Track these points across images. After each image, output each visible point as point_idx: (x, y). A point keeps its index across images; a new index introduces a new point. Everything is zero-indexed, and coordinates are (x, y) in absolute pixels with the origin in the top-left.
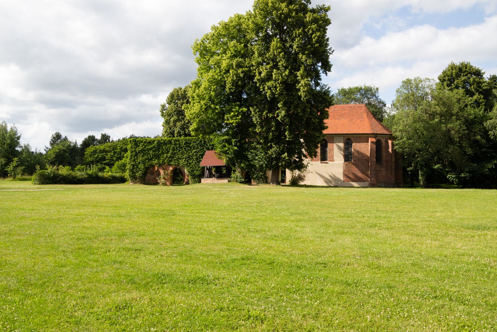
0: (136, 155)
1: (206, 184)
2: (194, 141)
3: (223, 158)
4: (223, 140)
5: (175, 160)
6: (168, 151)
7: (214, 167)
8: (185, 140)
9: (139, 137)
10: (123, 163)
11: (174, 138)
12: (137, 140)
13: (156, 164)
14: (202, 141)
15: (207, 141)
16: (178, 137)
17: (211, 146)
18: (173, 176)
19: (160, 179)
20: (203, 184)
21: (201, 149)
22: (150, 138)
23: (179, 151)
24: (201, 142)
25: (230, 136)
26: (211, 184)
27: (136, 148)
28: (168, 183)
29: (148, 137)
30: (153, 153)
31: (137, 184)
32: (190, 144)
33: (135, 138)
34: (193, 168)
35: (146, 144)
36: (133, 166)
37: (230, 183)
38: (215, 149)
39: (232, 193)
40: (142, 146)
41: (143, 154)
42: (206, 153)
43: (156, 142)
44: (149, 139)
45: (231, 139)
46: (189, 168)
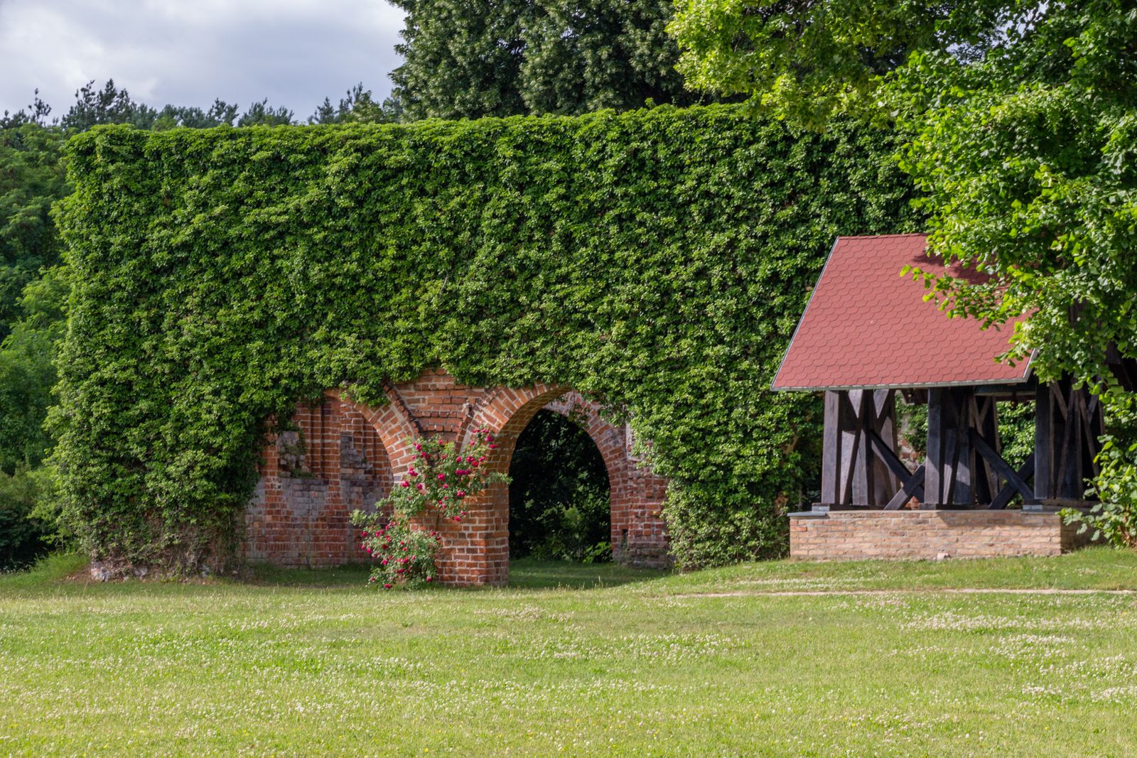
0: (145, 290)
1: (836, 568)
2: (712, 147)
3: (1007, 303)
4: (1005, 131)
5: (528, 336)
6: (457, 249)
7: (917, 396)
8: (624, 137)
9: (170, 112)
10: (18, 372)
11: (516, 123)
12: (150, 145)
13: (347, 376)
14: (789, 140)
15: (842, 147)
16: (551, 108)
17: (881, 189)
18: (516, 493)
19: (383, 524)
20: (807, 568)
21: (786, 227)
22: (283, 119)
23: (568, 241)
24: (784, 155)
25: (1083, 78)
26: (885, 563)
27: (140, 222)
28: (462, 561)
29: (258, 114)
30: (315, 272)
31: (158, 576)
32: (674, 182)
33: (127, 128)
34: (707, 411)
35: (239, 186)
36: (123, 394)
37: (1084, 562)
38: (921, 218)
39: (1111, 659)
40: (203, 206)
41: (218, 276)
42: (831, 262)
43: (338, 163)
44: (274, 137)
45: (1087, 115)
46: (668, 410)
